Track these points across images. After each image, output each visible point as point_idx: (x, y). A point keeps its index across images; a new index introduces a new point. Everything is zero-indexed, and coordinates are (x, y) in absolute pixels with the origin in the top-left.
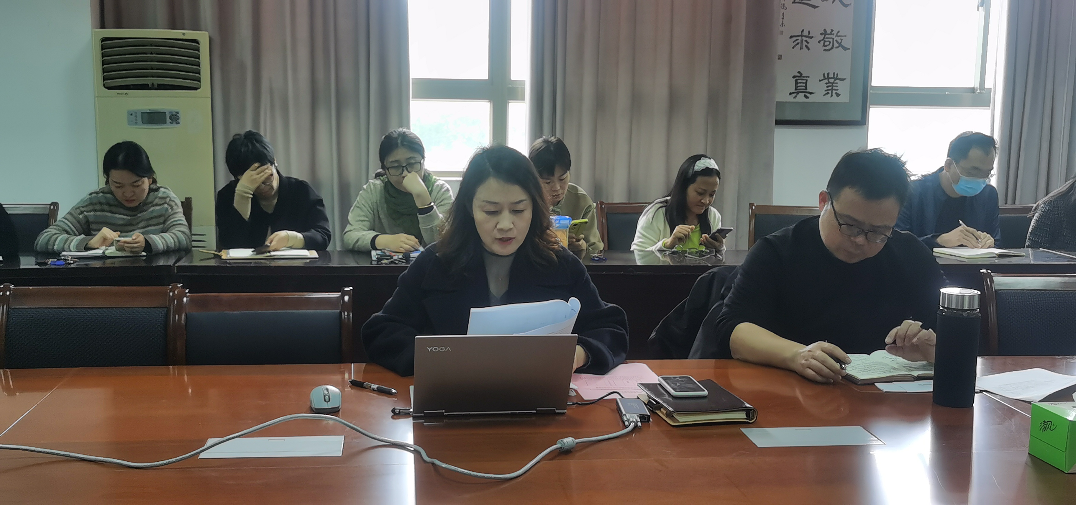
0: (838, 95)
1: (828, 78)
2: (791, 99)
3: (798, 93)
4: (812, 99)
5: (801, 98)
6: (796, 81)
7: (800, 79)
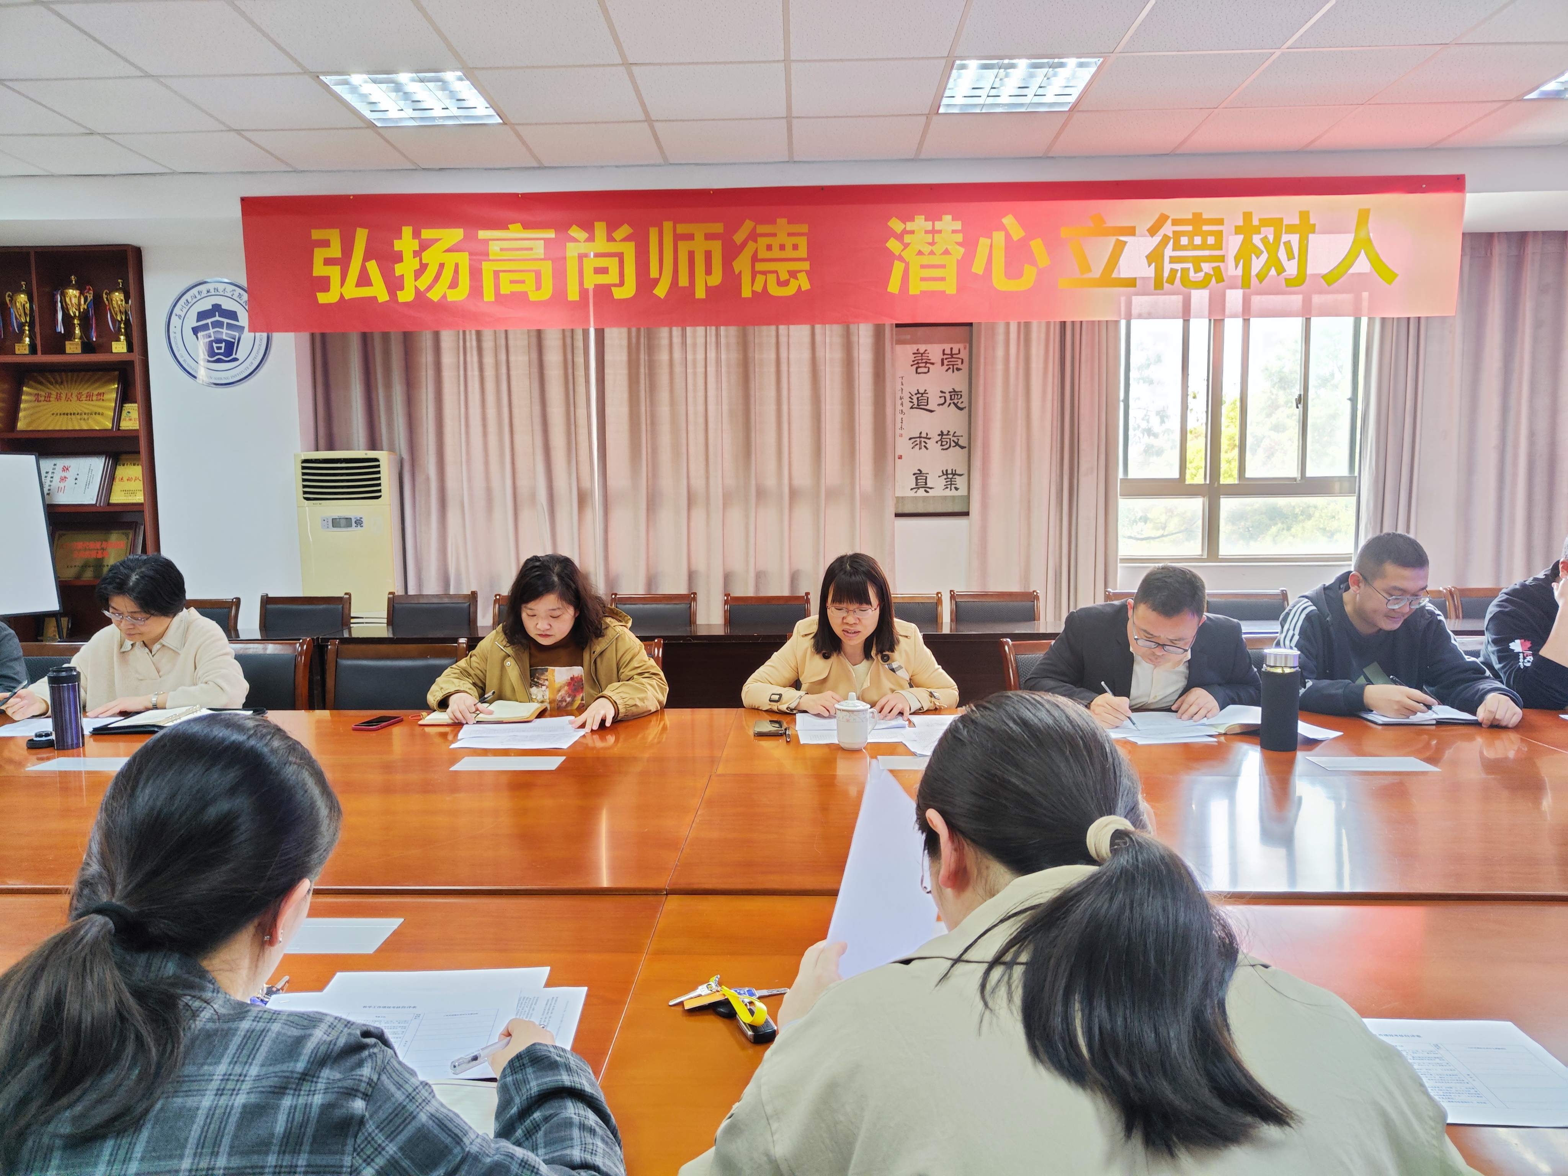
0: (956, 489)
1: (947, 474)
2: (912, 494)
3: (918, 488)
4: (932, 493)
5: (921, 492)
6: (916, 478)
7: (919, 475)
